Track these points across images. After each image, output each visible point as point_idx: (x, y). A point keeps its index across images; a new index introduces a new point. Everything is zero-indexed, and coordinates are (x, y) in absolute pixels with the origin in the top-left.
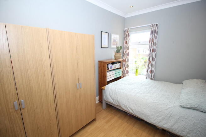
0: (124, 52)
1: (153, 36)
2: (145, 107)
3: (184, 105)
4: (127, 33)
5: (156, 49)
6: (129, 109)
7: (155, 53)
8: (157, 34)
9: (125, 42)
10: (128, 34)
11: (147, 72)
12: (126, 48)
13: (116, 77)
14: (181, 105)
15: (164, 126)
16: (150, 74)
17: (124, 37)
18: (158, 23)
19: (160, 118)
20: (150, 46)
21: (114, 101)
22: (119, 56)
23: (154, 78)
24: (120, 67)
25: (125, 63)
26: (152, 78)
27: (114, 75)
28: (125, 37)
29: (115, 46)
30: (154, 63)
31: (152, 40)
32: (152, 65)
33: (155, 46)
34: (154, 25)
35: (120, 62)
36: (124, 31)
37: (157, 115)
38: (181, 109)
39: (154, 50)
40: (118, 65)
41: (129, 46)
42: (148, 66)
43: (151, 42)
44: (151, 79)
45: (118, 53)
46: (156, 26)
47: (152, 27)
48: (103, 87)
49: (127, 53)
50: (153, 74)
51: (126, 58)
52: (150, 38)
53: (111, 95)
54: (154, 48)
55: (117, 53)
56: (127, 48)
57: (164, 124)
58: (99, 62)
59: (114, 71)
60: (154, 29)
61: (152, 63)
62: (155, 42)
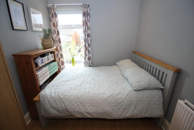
0: (54, 38)
1: (86, 18)
2: (104, 105)
3: (137, 88)
4: (53, 12)
5: (90, 34)
6: (85, 114)
7: (90, 38)
8: (90, 17)
9: (52, 24)
10: (55, 13)
11: (85, 59)
12: (55, 33)
13: (51, 74)
14: (135, 89)
15: (126, 116)
16: (88, 61)
17: (50, 18)
18: (89, 4)
19: (121, 110)
20: (85, 30)
21: (60, 113)
22: (49, 44)
23: (92, 64)
24: (53, 59)
25: (57, 52)
26: (91, 64)
27: (48, 73)
28: (51, 16)
29: (41, 30)
30: (90, 49)
31: (85, 23)
32: (89, 52)
33: (89, 30)
34: (85, 5)
35: (52, 53)
36: (48, 8)
37: (118, 107)
38: (136, 93)
39: (89, 35)
40: (51, 57)
41: (59, 30)
42: (85, 53)
43: (84, 26)
44: (90, 66)
45: (46, 38)
46: (88, 7)
47: (84, 7)
48: (36, 99)
49: (58, 39)
50: (90, 61)
51: (57, 45)
52: (83, 21)
53: (54, 105)
54: (89, 33)
55: (45, 40)
56: (57, 33)
57: (126, 114)
58: (15, 56)
59: (47, 67)
60: (86, 10)
61: (89, 50)
62: (88, 25)
